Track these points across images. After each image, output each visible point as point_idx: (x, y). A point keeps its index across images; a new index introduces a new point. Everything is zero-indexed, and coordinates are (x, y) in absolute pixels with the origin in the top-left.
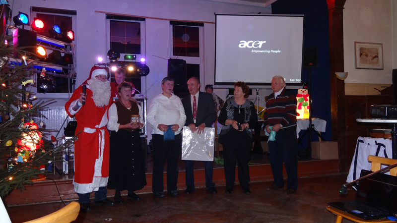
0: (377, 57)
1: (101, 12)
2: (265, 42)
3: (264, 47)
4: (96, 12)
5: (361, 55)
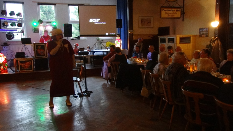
0: (150, 22)
3: (99, 21)
4: (33, 2)
5: (141, 22)
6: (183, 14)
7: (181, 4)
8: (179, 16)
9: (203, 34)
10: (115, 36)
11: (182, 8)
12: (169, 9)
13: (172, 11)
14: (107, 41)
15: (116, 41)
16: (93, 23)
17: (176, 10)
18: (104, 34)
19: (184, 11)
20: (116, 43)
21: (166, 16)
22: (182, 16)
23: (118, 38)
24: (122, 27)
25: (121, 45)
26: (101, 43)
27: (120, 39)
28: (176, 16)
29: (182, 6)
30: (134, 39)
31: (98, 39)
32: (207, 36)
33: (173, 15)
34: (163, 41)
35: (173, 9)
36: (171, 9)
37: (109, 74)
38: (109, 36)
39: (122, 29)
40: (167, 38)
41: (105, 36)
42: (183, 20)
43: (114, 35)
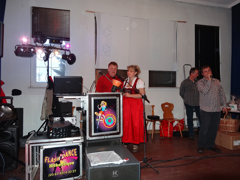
1: (91, 12)
4: (87, 11)
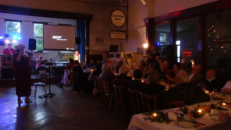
0: (103, 41)
2: (61, 37)
3: (61, 38)
5: (97, 40)
6: (127, 36)
7: (126, 29)
8: (124, 38)
9: (140, 52)
10: (75, 51)
11: (126, 32)
12: (117, 33)
13: (119, 34)
14: (67, 55)
15: (75, 55)
16: (56, 39)
17: (121, 33)
18: (65, 49)
19: (128, 35)
20: (75, 56)
21: (114, 37)
22: (126, 38)
23: (77, 52)
24: (80, 44)
25: (79, 58)
26: (62, 56)
27: (79, 53)
28: (122, 38)
29: (126, 31)
30: (90, 54)
31: (60, 53)
32: (142, 54)
33: (120, 37)
34: (112, 56)
35: (120, 33)
36: (118, 33)
37: (69, 81)
38: (69, 50)
39: (81, 45)
40: (115, 54)
41: (66, 50)
42: (127, 41)
43: (73, 50)
